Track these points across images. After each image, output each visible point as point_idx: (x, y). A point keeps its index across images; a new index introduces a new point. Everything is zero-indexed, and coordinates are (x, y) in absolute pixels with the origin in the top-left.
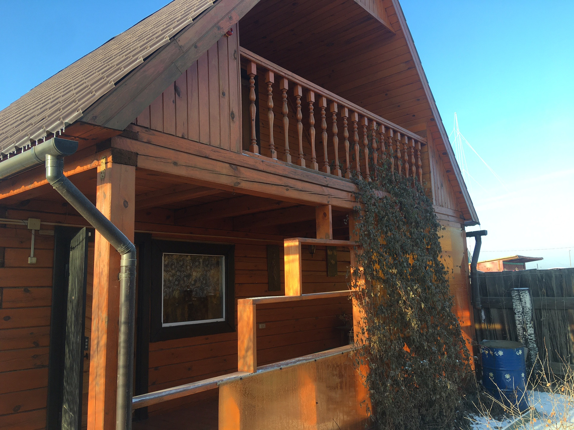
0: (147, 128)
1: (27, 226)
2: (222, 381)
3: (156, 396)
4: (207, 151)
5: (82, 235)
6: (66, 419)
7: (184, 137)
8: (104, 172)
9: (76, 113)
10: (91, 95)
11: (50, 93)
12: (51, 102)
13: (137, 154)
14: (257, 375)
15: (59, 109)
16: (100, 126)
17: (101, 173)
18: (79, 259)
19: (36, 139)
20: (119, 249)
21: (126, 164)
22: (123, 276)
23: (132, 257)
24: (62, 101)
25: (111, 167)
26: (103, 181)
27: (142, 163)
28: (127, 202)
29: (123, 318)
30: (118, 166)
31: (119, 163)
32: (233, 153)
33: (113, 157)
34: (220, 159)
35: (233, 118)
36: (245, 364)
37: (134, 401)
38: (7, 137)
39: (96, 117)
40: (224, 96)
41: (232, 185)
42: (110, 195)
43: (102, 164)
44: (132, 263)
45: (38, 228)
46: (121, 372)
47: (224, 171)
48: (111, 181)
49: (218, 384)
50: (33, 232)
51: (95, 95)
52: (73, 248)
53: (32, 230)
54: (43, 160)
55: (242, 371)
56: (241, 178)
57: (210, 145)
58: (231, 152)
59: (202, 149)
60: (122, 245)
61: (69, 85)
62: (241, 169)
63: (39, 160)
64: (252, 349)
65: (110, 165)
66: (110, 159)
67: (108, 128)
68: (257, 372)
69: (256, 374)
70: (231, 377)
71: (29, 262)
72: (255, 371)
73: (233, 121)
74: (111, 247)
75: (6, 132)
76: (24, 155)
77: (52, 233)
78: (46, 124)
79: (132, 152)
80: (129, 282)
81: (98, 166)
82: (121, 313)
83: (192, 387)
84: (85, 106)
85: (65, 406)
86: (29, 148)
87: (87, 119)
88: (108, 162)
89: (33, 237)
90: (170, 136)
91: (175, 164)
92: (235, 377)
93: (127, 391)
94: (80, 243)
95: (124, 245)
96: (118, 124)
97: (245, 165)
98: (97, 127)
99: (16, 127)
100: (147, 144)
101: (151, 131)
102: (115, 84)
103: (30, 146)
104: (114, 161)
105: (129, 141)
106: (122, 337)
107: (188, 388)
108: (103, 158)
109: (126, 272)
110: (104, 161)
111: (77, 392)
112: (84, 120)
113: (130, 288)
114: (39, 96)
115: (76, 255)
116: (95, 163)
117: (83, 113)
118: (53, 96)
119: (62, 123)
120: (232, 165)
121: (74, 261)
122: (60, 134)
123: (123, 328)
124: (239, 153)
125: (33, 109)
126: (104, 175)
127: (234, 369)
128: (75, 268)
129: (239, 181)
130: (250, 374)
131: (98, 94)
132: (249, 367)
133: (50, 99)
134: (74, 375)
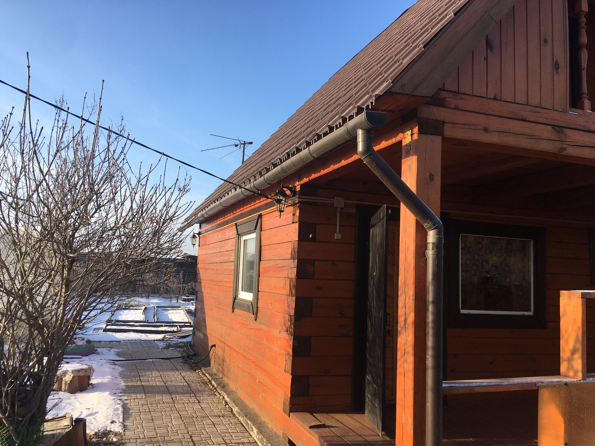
0: (455, 92)
1: (333, 204)
2: (542, 382)
3: (467, 385)
4: (525, 113)
5: (382, 212)
6: (370, 390)
7: (496, 98)
8: (410, 145)
9: (385, 84)
10: (397, 64)
11: (351, 75)
12: (354, 82)
13: (443, 122)
14: (588, 383)
15: (365, 85)
16: (408, 94)
17: (407, 146)
18: (380, 236)
19: (347, 116)
20: (426, 225)
21: (432, 134)
22: (430, 253)
23: (438, 233)
24: (366, 78)
25: (417, 138)
26: (408, 154)
27: (449, 132)
28: (433, 175)
29: (430, 297)
30: (424, 137)
31: (424, 134)
32: (557, 113)
33: (418, 128)
34: (540, 120)
35: (557, 69)
36: (570, 367)
37: (444, 385)
38: (318, 120)
39: (405, 85)
40: (545, 43)
41: (556, 151)
42: (415, 168)
43: (407, 136)
44: (439, 240)
45: (343, 206)
46: (430, 353)
47: (546, 135)
48: (417, 153)
49: (537, 385)
50: (338, 209)
51: (402, 63)
52: (373, 226)
53: (337, 208)
54: (354, 136)
55: (566, 376)
56: (567, 143)
57: (527, 105)
58: (555, 112)
59: (518, 110)
60: (428, 221)
61: (369, 63)
62: (568, 131)
63: (350, 136)
64: (580, 352)
65: (415, 137)
66: (416, 130)
67: (416, 96)
68: (587, 380)
69: (585, 381)
70: (553, 380)
71: (335, 238)
72: (584, 378)
73: (557, 72)
74: (417, 222)
75: (316, 117)
76: (336, 133)
77: (354, 211)
78: (355, 101)
79: (438, 121)
80: (437, 259)
81: (403, 139)
82: (429, 291)
83: (505, 383)
84: (395, 75)
85: (368, 377)
86: (340, 126)
87: (396, 89)
88: (414, 134)
89: (338, 214)
90: (479, 98)
91: (486, 130)
92: (558, 381)
93: (437, 374)
94: (380, 220)
95: (430, 221)
96: (426, 91)
97: (572, 126)
98: (405, 96)
99: (324, 110)
100: (455, 111)
101: (460, 95)
102: (424, 47)
103: (341, 124)
104: (420, 132)
105: (435, 108)
106: (430, 318)
107: (501, 383)
108: (409, 130)
109: (433, 249)
110: (409, 133)
111: (381, 365)
112: (393, 90)
113: (437, 266)
114: (340, 81)
115: (377, 232)
116: (400, 136)
117: (392, 82)
118: (354, 77)
119: (371, 97)
120: (556, 127)
121: (374, 239)
122: (370, 108)
123: (431, 308)
124: (565, 111)
125: (337, 93)
126: (409, 148)
127: (556, 372)
128: (376, 245)
129: (564, 146)
130: (577, 381)
131: (406, 61)
132: (576, 372)
133: (352, 80)
134: (376, 349)
